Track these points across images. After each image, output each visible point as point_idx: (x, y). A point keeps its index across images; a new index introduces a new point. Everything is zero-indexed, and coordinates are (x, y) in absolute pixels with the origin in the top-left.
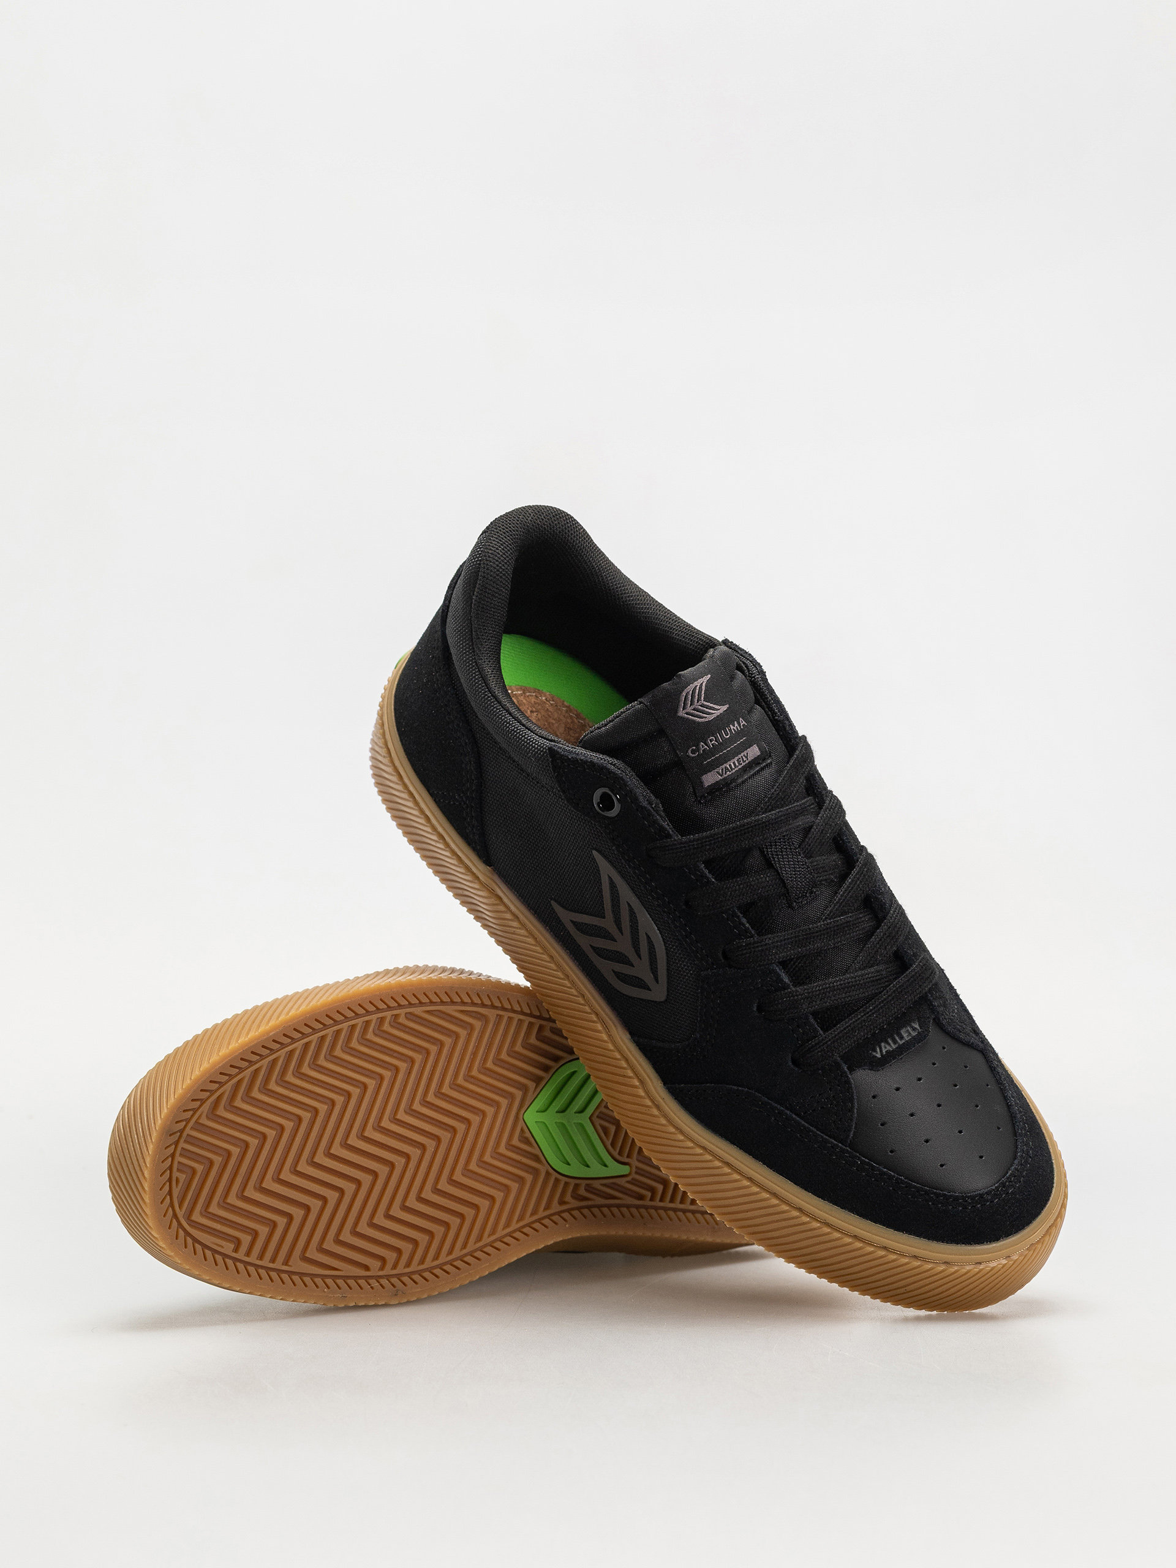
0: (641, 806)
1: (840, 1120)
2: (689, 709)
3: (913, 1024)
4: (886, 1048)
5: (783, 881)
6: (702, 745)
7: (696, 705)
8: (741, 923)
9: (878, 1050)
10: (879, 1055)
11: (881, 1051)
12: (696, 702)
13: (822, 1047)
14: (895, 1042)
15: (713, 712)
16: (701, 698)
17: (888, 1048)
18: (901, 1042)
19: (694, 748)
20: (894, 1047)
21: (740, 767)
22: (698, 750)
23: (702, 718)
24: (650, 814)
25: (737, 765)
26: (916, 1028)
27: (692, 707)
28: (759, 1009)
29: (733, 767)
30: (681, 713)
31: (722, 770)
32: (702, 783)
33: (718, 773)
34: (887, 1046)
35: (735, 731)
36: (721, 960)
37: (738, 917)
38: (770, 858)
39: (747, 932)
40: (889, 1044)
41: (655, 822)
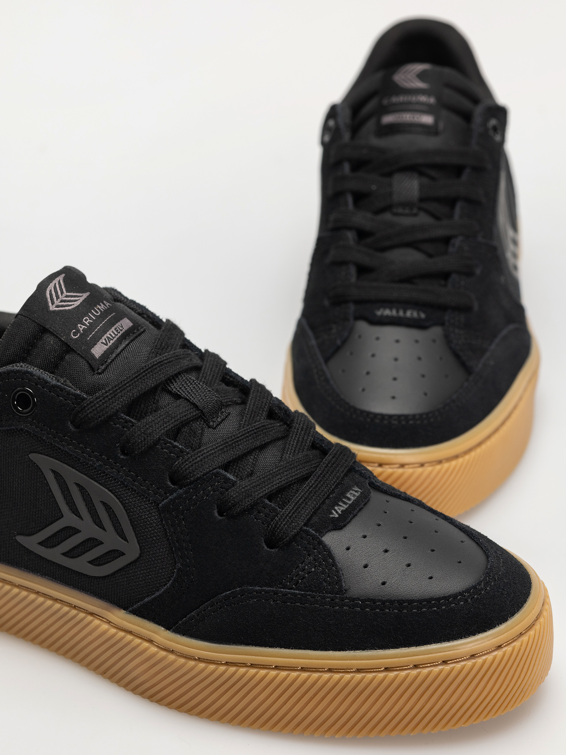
0: (52, 385)
1: (329, 576)
2: (57, 302)
3: (353, 489)
4: (340, 509)
5: (194, 404)
6: (80, 326)
7: (61, 297)
8: (175, 447)
9: (334, 513)
10: (337, 516)
11: (337, 512)
12: (61, 295)
13: (286, 520)
14: (345, 503)
15: (78, 299)
16: (63, 291)
17: (342, 508)
18: (350, 502)
19: (74, 331)
20: (346, 506)
21: (119, 335)
22: (78, 331)
23: (71, 305)
24: (62, 389)
25: (116, 333)
26: (357, 491)
27: (59, 300)
28: (220, 514)
29: (114, 336)
30: (52, 308)
31: (105, 339)
32: (93, 356)
33: (102, 343)
34: (340, 508)
35: (103, 309)
36: (171, 487)
37: (170, 443)
38: (175, 392)
39: (182, 452)
40: (341, 506)
41: (69, 393)
